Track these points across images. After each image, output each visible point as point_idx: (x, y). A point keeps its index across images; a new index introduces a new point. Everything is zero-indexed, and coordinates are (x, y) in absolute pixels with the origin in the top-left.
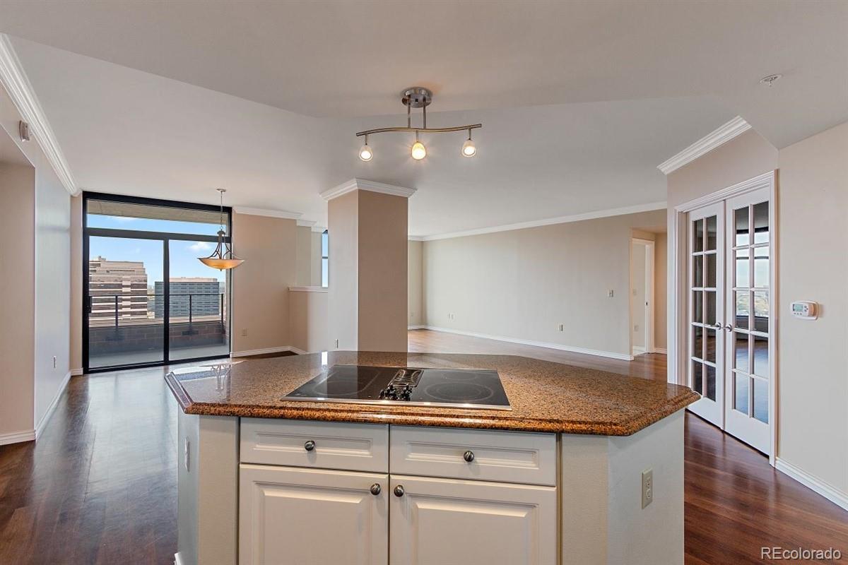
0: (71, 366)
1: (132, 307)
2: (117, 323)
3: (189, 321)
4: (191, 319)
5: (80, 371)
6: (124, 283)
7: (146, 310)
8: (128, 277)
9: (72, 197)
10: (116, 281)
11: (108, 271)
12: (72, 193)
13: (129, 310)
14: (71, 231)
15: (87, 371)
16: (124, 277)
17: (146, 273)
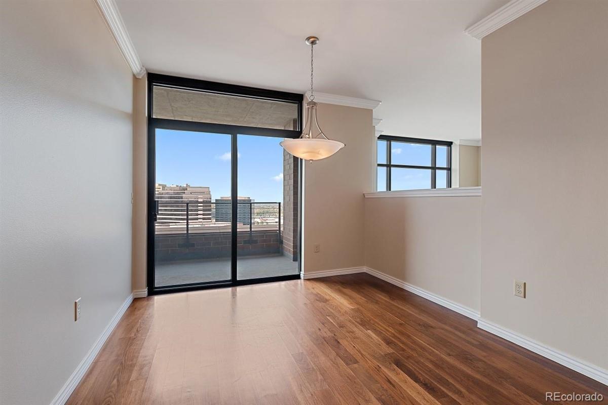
0: (134, 286)
1: (203, 215)
2: (187, 230)
3: (249, 230)
4: (251, 228)
5: (144, 292)
6: (199, 200)
7: (210, 216)
8: (202, 196)
9: (134, 76)
10: (195, 199)
11: (191, 193)
12: (135, 72)
13: (201, 216)
14: (134, 117)
15: (153, 291)
16: (199, 196)
17: (211, 194)
